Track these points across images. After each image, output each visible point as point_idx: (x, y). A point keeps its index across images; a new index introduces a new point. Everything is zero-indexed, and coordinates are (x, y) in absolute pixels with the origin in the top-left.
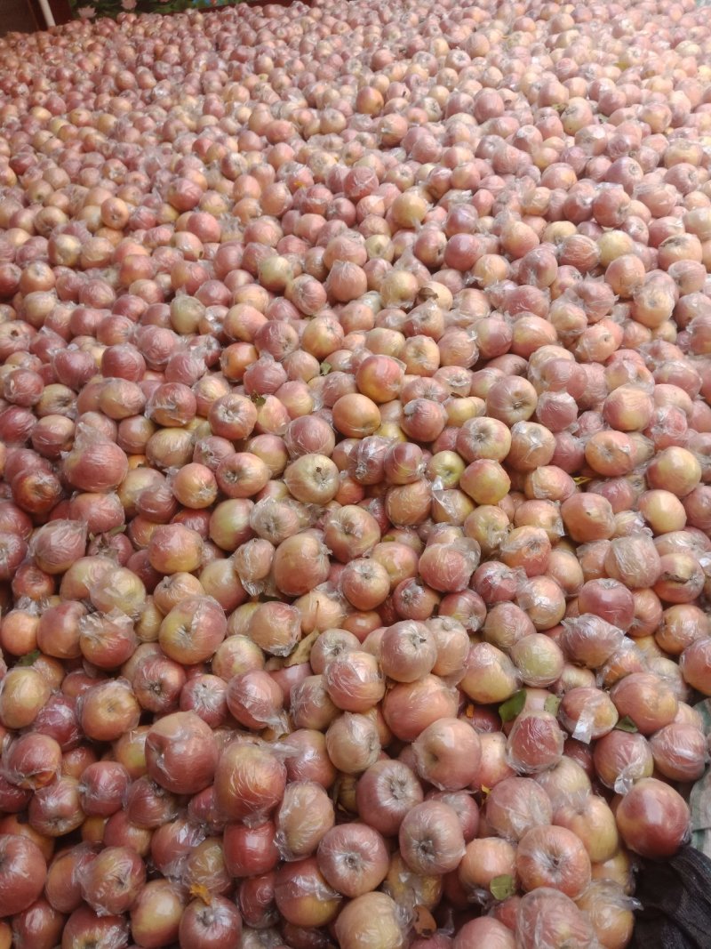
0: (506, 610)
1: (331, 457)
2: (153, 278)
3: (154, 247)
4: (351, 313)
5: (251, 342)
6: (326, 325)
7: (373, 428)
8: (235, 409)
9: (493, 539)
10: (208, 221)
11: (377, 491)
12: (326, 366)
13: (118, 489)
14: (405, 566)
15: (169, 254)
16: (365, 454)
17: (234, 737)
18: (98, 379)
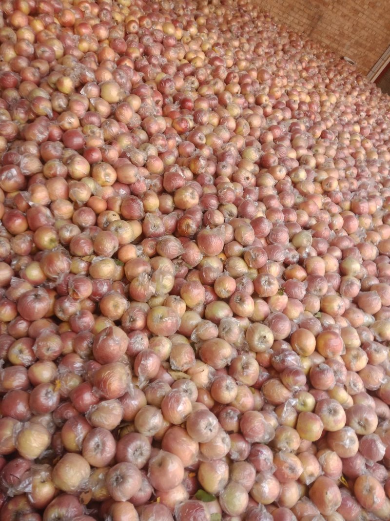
0: (250, 470)
1: (275, 341)
2: (310, 216)
3: (325, 208)
4: (354, 312)
5: (308, 274)
6: (340, 304)
7: (302, 353)
8: (270, 283)
9: (282, 445)
10: (354, 224)
11: (273, 373)
12: (320, 314)
13: (206, 256)
14: (243, 406)
15: (326, 217)
16: (286, 356)
17: (127, 364)
18: (248, 221)
